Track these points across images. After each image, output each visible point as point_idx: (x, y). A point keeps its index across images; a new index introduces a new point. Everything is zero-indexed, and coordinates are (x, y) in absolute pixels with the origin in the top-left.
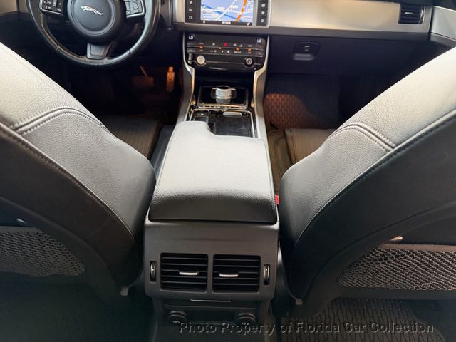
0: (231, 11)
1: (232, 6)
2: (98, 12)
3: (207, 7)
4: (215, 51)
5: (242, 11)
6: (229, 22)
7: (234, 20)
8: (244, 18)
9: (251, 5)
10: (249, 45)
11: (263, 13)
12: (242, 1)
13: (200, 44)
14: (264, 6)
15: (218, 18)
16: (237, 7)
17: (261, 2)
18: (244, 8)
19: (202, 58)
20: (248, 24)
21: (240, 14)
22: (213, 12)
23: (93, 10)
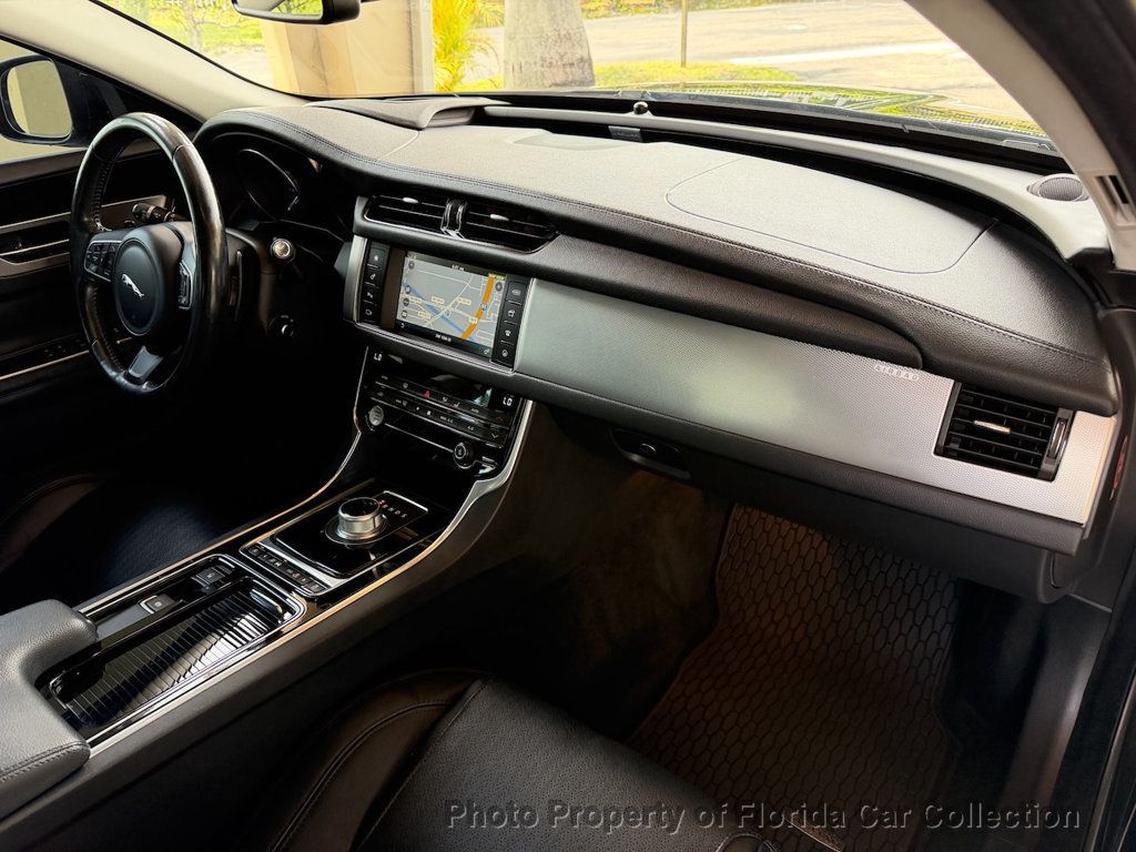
0: (455, 311)
1: (459, 300)
3: (412, 291)
4: (405, 403)
5: (479, 315)
6: (448, 336)
7: (459, 335)
8: (480, 334)
9: (498, 303)
10: (474, 408)
11: (508, 333)
12: (481, 291)
13: (383, 377)
14: (511, 314)
15: (429, 323)
16: (469, 304)
17: (507, 301)
18: (483, 309)
19: (380, 413)
20: (486, 352)
21: (473, 323)
22: (422, 305)
23: (133, 286)
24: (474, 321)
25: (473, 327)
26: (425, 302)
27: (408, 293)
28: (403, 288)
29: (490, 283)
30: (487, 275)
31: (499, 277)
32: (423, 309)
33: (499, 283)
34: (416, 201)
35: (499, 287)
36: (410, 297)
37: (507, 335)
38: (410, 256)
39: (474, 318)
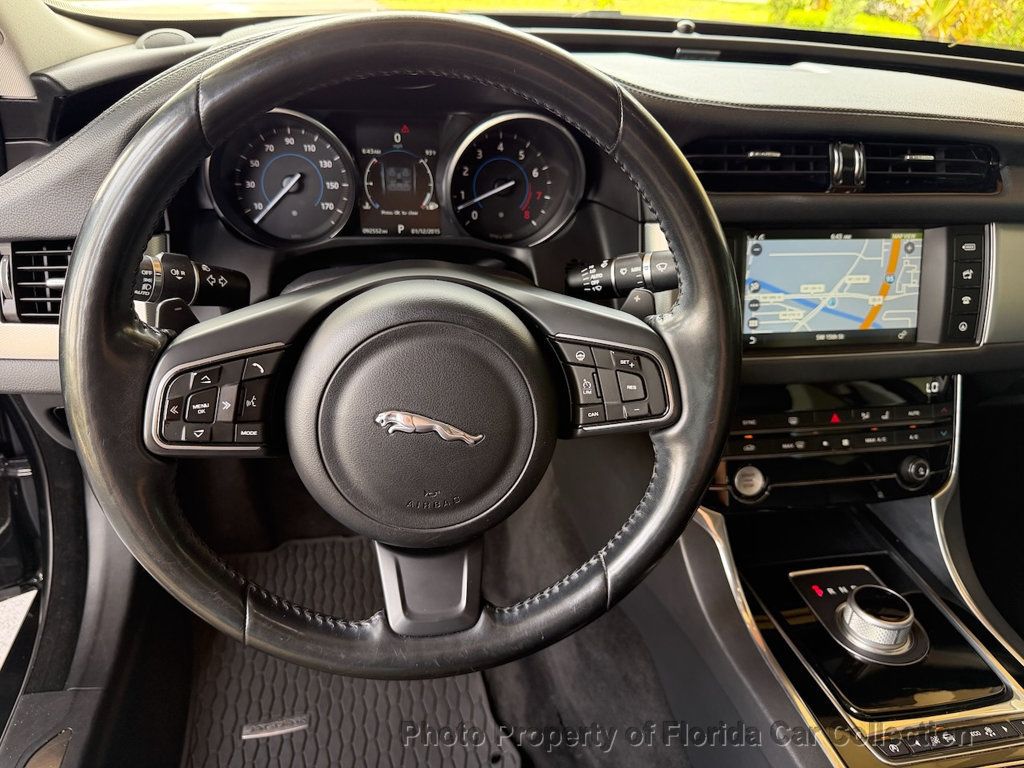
0: (845, 294)
1: (849, 279)
2: (459, 434)
3: (763, 286)
4: (800, 445)
5: (884, 292)
6: (837, 332)
7: (855, 326)
8: (888, 315)
9: (910, 268)
10: (912, 410)
11: (966, 300)
12: (883, 260)
13: (745, 423)
14: (968, 275)
15: (801, 324)
16: (867, 281)
17: (957, 261)
18: (890, 283)
19: (753, 475)
20: (902, 336)
21: (876, 304)
22: (786, 302)
23: (438, 427)
24: (878, 300)
25: (876, 310)
26: (789, 297)
27: (755, 291)
28: (747, 287)
29: (896, 246)
30: (888, 237)
31: (908, 235)
32: (788, 307)
33: (910, 243)
34: (778, 155)
35: (909, 248)
36: (761, 296)
37: (965, 303)
38: (752, 237)
39: (877, 297)
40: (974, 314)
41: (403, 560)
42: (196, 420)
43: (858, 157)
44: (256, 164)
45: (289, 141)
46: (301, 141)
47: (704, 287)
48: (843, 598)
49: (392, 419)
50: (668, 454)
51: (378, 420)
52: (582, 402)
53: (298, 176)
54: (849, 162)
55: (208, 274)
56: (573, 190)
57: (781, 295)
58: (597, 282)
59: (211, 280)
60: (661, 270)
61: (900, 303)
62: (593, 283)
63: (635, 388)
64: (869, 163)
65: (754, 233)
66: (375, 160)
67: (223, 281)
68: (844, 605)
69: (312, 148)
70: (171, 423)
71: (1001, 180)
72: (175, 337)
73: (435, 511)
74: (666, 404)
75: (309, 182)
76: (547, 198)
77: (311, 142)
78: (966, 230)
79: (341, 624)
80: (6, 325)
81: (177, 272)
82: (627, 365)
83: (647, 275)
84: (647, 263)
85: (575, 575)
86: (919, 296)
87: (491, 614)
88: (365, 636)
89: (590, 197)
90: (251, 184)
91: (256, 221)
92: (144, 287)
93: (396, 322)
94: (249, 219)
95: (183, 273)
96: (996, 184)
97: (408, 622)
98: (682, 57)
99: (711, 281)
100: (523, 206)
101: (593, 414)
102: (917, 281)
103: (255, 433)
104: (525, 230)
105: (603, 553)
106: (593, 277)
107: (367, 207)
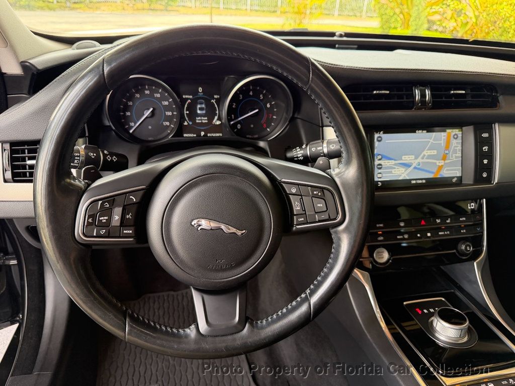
0: (425, 160)
1: (426, 153)
2: (233, 230)
3: (383, 157)
4: (406, 236)
5: (444, 158)
6: (422, 179)
7: (431, 176)
8: (447, 170)
9: (457, 147)
10: (462, 218)
11: (485, 162)
12: (443, 142)
13: (378, 225)
14: (485, 149)
15: (403, 175)
16: (435, 153)
17: (479, 142)
18: (447, 154)
19: (383, 252)
20: (454, 180)
21: (440, 164)
22: (395, 164)
23: (223, 227)
24: (441, 163)
25: (440, 168)
26: (397, 162)
27: (380, 160)
28: (375, 157)
29: (449, 135)
30: (445, 131)
31: (454, 130)
32: (397, 167)
33: (456, 134)
34: (388, 92)
35: (455, 137)
36: (383, 161)
37: (485, 163)
38: (377, 133)
39: (441, 161)
40: (490, 168)
41: (206, 297)
42: (101, 225)
43: (428, 92)
44: (130, 103)
45: (147, 92)
46: (152, 92)
47: (354, 155)
48: (432, 315)
49: (200, 223)
50: (339, 239)
51: (193, 223)
52: (295, 213)
53: (151, 109)
54: (423, 95)
55: (107, 155)
56: (287, 113)
57: (393, 161)
58: (301, 155)
59: (109, 158)
60: (332, 148)
61: (452, 164)
62: (299, 156)
63: (322, 205)
64: (432, 95)
65: (378, 131)
66: (189, 101)
67: (115, 159)
68: (432, 318)
69: (158, 95)
70: (89, 227)
71: (499, 102)
72: (91, 184)
73: (222, 270)
74: (338, 213)
75: (157, 112)
76: (275, 117)
77: (158, 92)
78: (483, 127)
79: (175, 330)
80: (7, 184)
81: (92, 154)
82: (317, 194)
83: (325, 151)
84: (325, 145)
85: (294, 303)
86: (462, 160)
87: (251, 324)
88: (187, 336)
89: (296, 116)
90: (128, 114)
91: (131, 131)
92: (76, 161)
93: (201, 174)
94: (127, 131)
95: (95, 155)
96: (497, 104)
97: (209, 329)
98: (338, 48)
99: (358, 152)
100: (263, 121)
101: (301, 219)
102: (460, 153)
103: (131, 232)
104: (264, 133)
105: (308, 291)
106: (298, 153)
107: (186, 123)
